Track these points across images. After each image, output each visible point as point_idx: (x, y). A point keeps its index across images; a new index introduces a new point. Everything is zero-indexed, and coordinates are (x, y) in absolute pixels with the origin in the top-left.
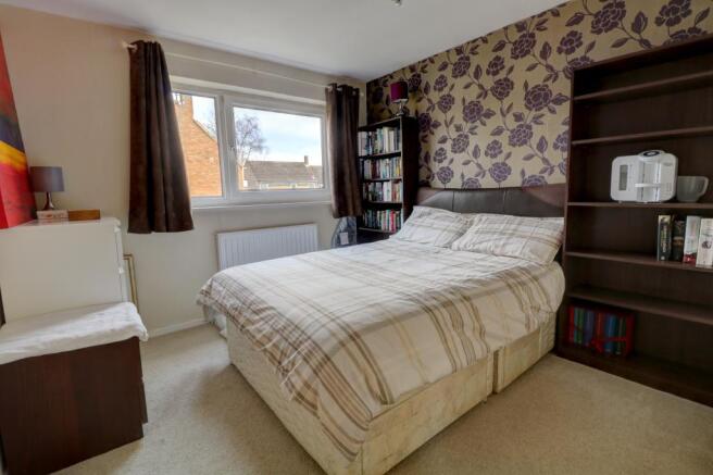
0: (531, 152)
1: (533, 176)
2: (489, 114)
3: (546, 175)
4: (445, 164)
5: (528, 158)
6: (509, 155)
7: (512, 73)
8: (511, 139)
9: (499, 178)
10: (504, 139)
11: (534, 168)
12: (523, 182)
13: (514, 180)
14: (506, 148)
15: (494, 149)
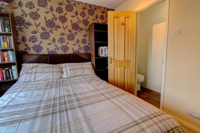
0: (75, 43)
1: (76, 50)
2: (58, 27)
3: (80, 50)
4: (37, 43)
5: (74, 45)
6: (68, 43)
7: (67, 15)
8: (68, 38)
9: (65, 51)
10: (65, 37)
11: (76, 48)
12: (74, 52)
13: (70, 52)
14: (67, 41)
15: (61, 40)
